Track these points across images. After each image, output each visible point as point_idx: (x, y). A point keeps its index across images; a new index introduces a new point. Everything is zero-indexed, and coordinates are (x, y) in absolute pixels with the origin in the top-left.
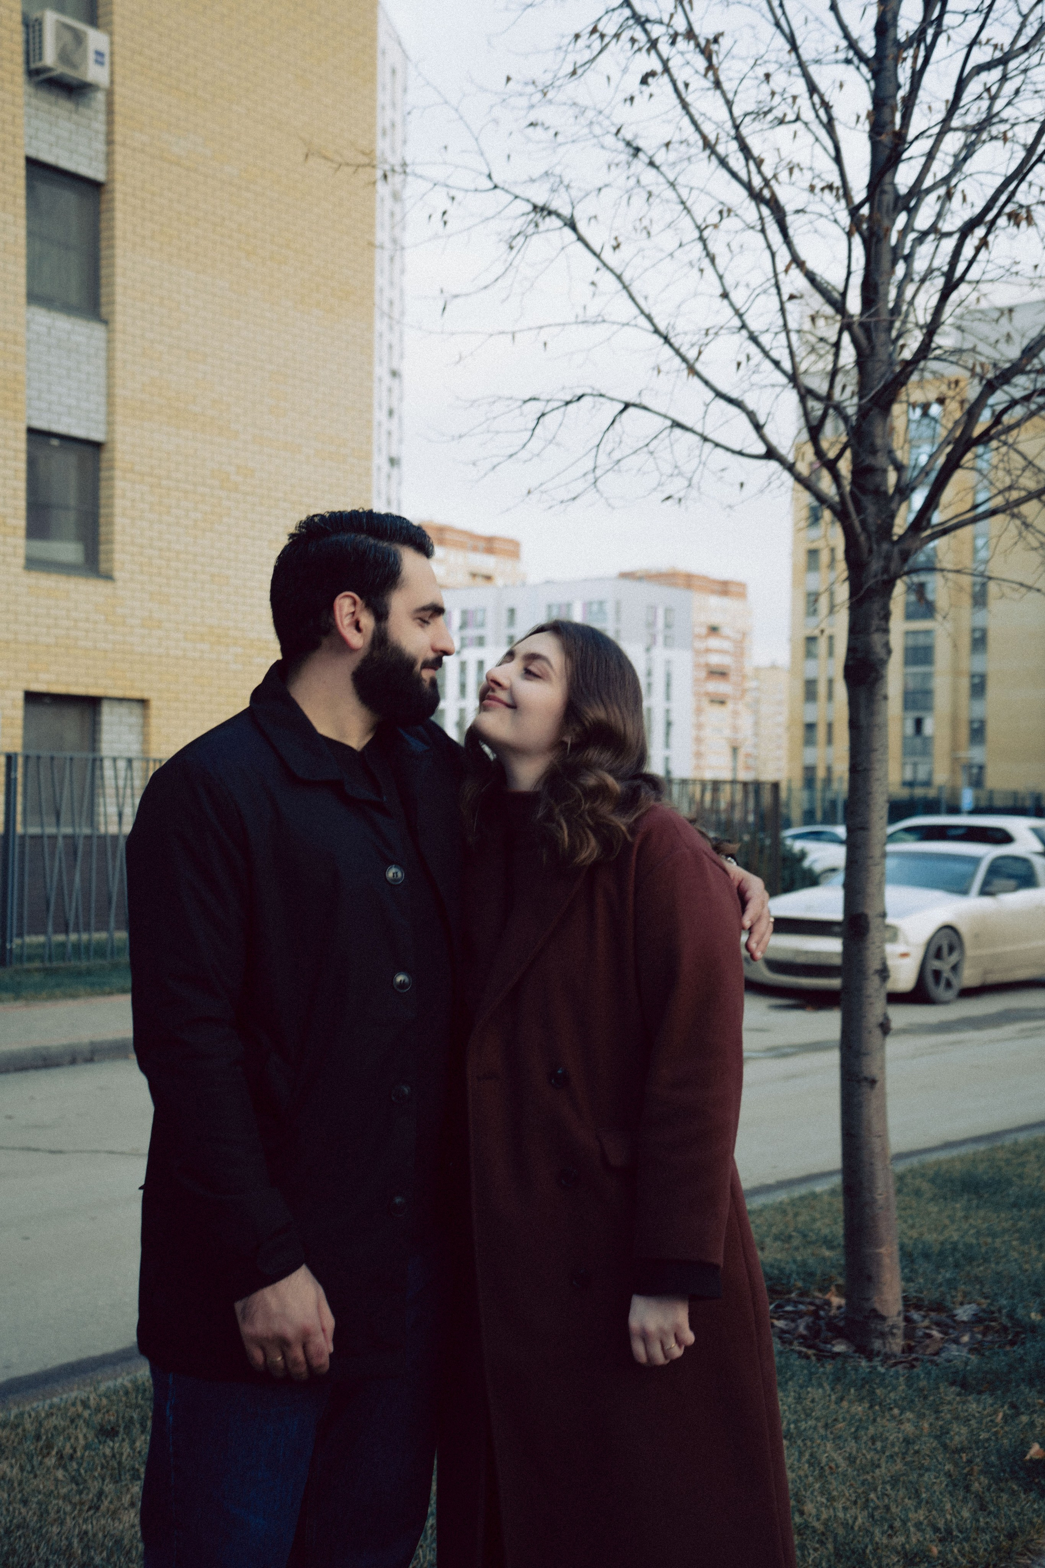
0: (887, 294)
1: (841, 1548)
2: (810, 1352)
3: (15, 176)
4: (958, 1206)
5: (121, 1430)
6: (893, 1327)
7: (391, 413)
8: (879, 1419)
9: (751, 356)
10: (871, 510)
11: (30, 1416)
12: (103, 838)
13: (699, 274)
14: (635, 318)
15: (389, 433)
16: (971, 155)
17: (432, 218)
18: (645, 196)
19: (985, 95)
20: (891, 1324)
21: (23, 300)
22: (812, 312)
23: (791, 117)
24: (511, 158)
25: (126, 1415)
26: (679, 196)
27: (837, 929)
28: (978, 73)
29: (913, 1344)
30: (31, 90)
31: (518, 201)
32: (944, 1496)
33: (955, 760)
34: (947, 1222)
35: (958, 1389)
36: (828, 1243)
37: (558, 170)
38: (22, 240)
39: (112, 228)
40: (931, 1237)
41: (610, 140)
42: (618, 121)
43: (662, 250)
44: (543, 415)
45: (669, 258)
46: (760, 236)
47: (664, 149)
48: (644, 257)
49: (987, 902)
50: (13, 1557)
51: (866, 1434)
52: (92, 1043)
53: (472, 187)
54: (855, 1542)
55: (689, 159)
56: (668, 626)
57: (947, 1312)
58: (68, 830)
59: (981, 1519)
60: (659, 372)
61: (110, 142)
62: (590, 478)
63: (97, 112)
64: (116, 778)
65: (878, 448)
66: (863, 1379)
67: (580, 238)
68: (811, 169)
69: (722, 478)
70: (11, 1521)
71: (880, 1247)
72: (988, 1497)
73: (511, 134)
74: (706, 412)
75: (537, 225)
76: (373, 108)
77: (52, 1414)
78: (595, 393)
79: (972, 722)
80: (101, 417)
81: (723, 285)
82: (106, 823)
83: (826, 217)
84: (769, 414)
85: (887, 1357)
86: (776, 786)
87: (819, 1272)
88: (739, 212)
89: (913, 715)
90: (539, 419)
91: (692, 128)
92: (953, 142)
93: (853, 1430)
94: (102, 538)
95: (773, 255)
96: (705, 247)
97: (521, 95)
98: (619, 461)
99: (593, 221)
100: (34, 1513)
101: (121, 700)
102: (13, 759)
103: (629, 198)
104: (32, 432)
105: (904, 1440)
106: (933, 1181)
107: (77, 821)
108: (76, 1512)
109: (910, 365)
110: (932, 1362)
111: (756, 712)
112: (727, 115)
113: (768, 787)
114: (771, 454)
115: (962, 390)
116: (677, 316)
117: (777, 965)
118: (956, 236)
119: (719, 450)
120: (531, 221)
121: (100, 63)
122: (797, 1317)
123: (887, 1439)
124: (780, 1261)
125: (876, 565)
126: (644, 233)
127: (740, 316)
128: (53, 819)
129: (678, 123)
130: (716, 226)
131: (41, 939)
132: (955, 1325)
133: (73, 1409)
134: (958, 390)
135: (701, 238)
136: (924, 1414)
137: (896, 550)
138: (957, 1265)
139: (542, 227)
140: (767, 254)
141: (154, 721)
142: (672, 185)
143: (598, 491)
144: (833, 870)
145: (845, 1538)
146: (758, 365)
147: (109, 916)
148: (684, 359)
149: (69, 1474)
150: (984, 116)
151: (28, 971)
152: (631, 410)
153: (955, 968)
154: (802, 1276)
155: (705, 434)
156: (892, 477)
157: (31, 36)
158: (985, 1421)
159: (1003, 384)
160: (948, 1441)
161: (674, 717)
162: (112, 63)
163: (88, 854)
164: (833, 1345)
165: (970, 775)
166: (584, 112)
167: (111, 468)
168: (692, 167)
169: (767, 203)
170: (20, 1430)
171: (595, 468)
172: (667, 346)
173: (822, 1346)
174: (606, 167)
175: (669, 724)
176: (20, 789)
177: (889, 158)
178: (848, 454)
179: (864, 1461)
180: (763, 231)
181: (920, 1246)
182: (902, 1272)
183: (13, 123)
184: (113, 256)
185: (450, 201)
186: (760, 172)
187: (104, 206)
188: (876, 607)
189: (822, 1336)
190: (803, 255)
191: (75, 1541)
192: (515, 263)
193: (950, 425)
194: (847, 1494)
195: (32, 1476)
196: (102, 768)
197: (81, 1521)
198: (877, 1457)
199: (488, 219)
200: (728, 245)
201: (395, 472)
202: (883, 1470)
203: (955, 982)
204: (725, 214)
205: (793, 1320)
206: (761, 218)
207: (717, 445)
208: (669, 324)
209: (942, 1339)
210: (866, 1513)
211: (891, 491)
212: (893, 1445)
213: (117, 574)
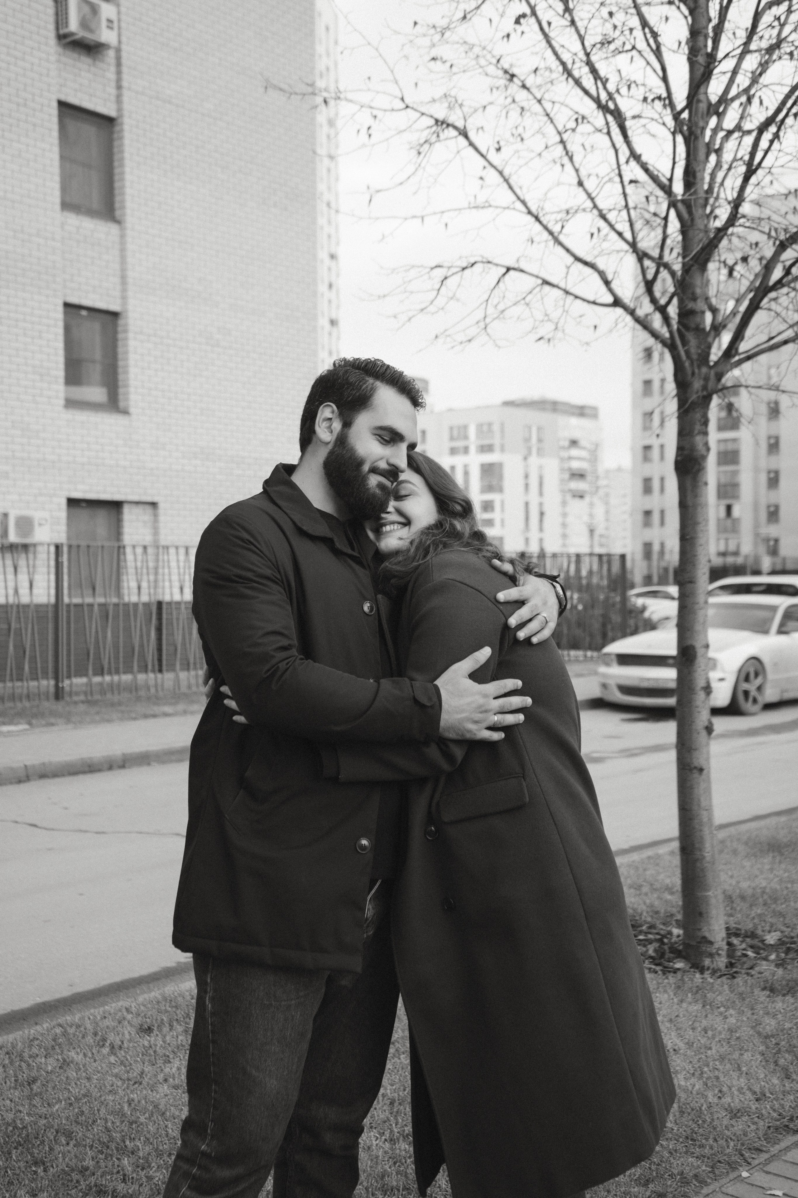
0: (703, 179)
1: (684, 1107)
2: (658, 968)
3: (50, 115)
4: (766, 861)
5: (155, 1028)
6: (719, 949)
7: (330, 286)
8: (709, 1015)
9: (601, 229)
10: (693, 342)
11: (89, 1018)
12: (127, 605)
13: (560, 168)
14: (514, 203)
15: (330, 301)
16: (765, 71)
17: (360, 132)
18: (519, 110)
19: (776, 23)
20: (717, 947)
21: (58, 207)
22: (647, 193)
23: (628, 47)
24: (419, 85)
25: (159, 1018)
26: (545, 110)
27: (671, 661)
28: (770, 8)
29: (733, 961)
30: (60, 50)
31: (424, 117)
32: (759, 1069)
33: (757, 535)
34: (757, 873)
35: (768, 993)
36: (669, 889)
37: (453, 93)
38: (56, 162)
39: (122, 152)
40: (744, 885)
41: (491, 70)
42: (497, 53)
43: (533, 151)
44: (446, 278)
45: (538, 157)
46: (607, 138)
47: (533, 75)
48: (519, 157)
49: (783, 638)
50: (82, 1117)
51: (700, 1026)
52: (124, 754)
53: (389, 108)
54: (694, 1102)
55: (552, 82)
56: (540, 440)
57: (757, 938)
58: (102, 600)
59: (787, 1085)
60: (532, 242)
61: (119, 87)
62: (482, 325)
63: (109, 64)
64: (135, 560)
65: (698, 295)
66: (697, 986)
67: (471, 144)
68: (644, 85)
69: (580, 322)
70: (79, 1092)
71: (709, 891)
72: (791, 1068)
73: (417, 67)
74: (567, 273)
75: (438, 136)
76: (313, 55)
77: (105, 1017)
78: (484, 260)
79: (769, 507)
80: (117, 294)
81: (578, 176)
82: (129, 595)
83: (656, 120)
84: (615, 273)
85: (714, 972)
86: (623, 557)
87: (663, 911)
88: (590, 120)
89: (725, 502)
90: (443, 281)
91: (554, 58)
92: (751, 62)
93: (690, 1023)
94: (120, 383)
95: (616, 151)
96: (565, 148)
97: (424, 35)
98: (503, 311)
99: (480, 131)
100: (95, 1087)
101: (137, 503)
102: (60, 548)
103: (507, 113)
104: (67, 305)
105: (729, 1029)
106: (746, 843)
107: (108, 592)
108: (125, 1085)
109: (721, 232)
110: (748, 974)
111: (607, 503)
112: (580, 46)
113: (618, 558)
114: (617, 303)
115: (761, 249)
116: (544, 201)
117: (626, 690)
118: (754, 134)
119: (578, 301)
120: (434, 132)
121: (110, 28)
122: (647, 943)
123: (716, 1029)
124: (634, 904)
125: (697, 384)
126: (519, 139)
127: (592, 199)
128: (91, 592)
129: (543, 54)
130: (574, 130)
131: (84, 680)
132: (764, 947)
133: (120, 1014)
134: (758, 250)
135: (562, 142)
136: (743, 1011)
137: (712, 373)
138: (765, 904)
139: (442, 136)
140: (612, 152)
141: (162, 518)
142: (539, 101)
143: (488, 334)
144: (667, 618)
145: (686, 1099)
146: (607, 235)
147: (133, 662)
148: (551, 233)
149: (119, 1059)
150: (774, 41)
151: (76, 703)
152: (512, 273)
153: (759, 689)
154: (651, 914)
155: (568, 289)
156: (708, 317)
157: (60, 9)
158: (788, 1015)
159: (791, 244)
160: (761, 1030)
161: (546, 509)
162: (119, 28)
163: (116, 617)
164: (674, 963)
165: (768, 547)
166: (472, 48)
167: (126, 331)
168: (553, 88)
169: (611, 113)
170: (82, 1029)
171: (485, 317)
172: (537, 224)
173: (666, 964)
174: (489, 90)
175: (542, 514)
176: (65, 570)
177: (703, 75)
178: (675, 301)
179: (699, 1045)
180: (609, 133)
181: (738, 891)
182: (725, 910)
183: (48, 75)
184: (123, 173)
185: (373, 119)
186: (605, 88)
187: (115, 136)
188: (698, 416)
189: (666, 957)
190: (638, 150)
191: (126, 1107)
192: (423, 165)
193: (752, 278)
194: (687, 1069)
195: (92, 1060)
196: (124, 554)
197: (129, 1092)
198: (709, 1042)
199: (401, 132)
200: (583, 145)
201: (335, 330)
202: (714, 1051)
203: (760, 699)
204: (580, 120)
205: (645, 946)
206: (607, 123)
207: (576, 297)
208: (539, 206)
209: (755, 957)
210: (701, 1082)
211: (708, 328)
212: (720, 1033)
213: (132, 410)
